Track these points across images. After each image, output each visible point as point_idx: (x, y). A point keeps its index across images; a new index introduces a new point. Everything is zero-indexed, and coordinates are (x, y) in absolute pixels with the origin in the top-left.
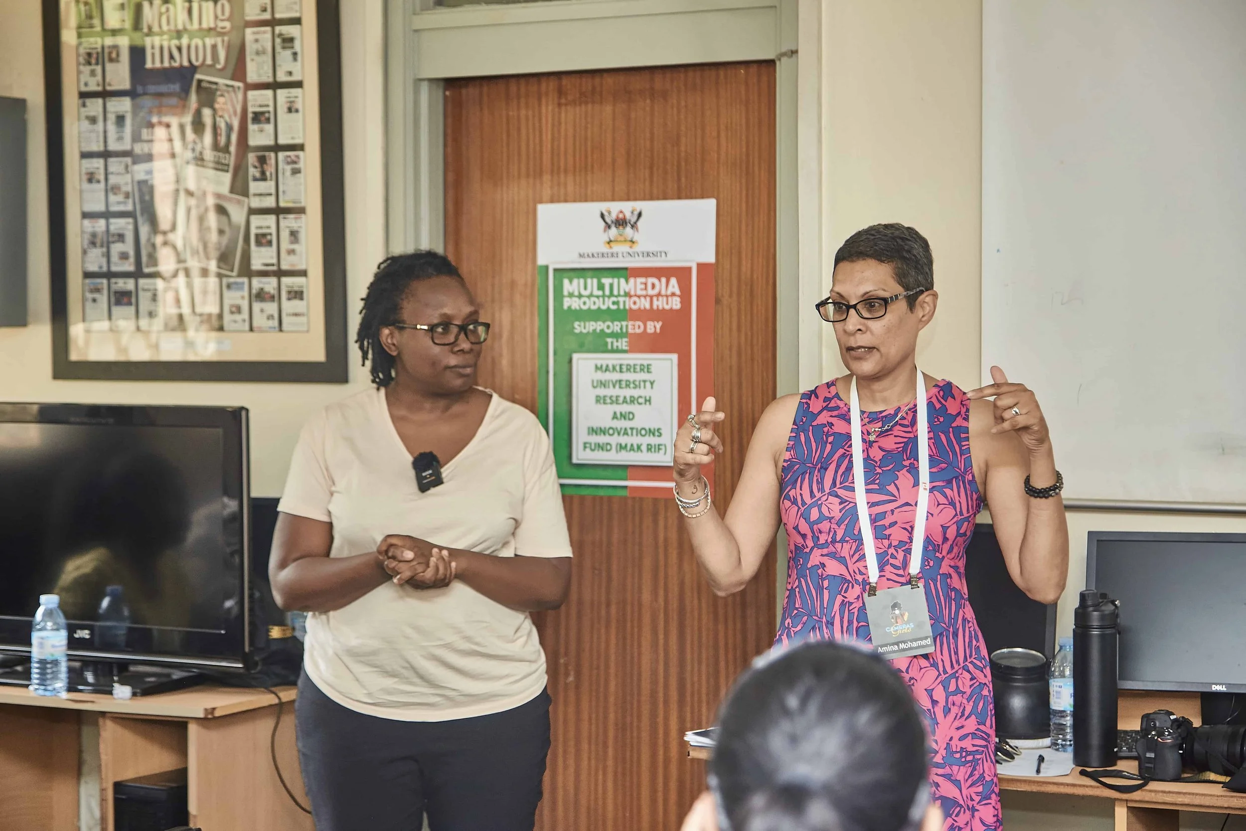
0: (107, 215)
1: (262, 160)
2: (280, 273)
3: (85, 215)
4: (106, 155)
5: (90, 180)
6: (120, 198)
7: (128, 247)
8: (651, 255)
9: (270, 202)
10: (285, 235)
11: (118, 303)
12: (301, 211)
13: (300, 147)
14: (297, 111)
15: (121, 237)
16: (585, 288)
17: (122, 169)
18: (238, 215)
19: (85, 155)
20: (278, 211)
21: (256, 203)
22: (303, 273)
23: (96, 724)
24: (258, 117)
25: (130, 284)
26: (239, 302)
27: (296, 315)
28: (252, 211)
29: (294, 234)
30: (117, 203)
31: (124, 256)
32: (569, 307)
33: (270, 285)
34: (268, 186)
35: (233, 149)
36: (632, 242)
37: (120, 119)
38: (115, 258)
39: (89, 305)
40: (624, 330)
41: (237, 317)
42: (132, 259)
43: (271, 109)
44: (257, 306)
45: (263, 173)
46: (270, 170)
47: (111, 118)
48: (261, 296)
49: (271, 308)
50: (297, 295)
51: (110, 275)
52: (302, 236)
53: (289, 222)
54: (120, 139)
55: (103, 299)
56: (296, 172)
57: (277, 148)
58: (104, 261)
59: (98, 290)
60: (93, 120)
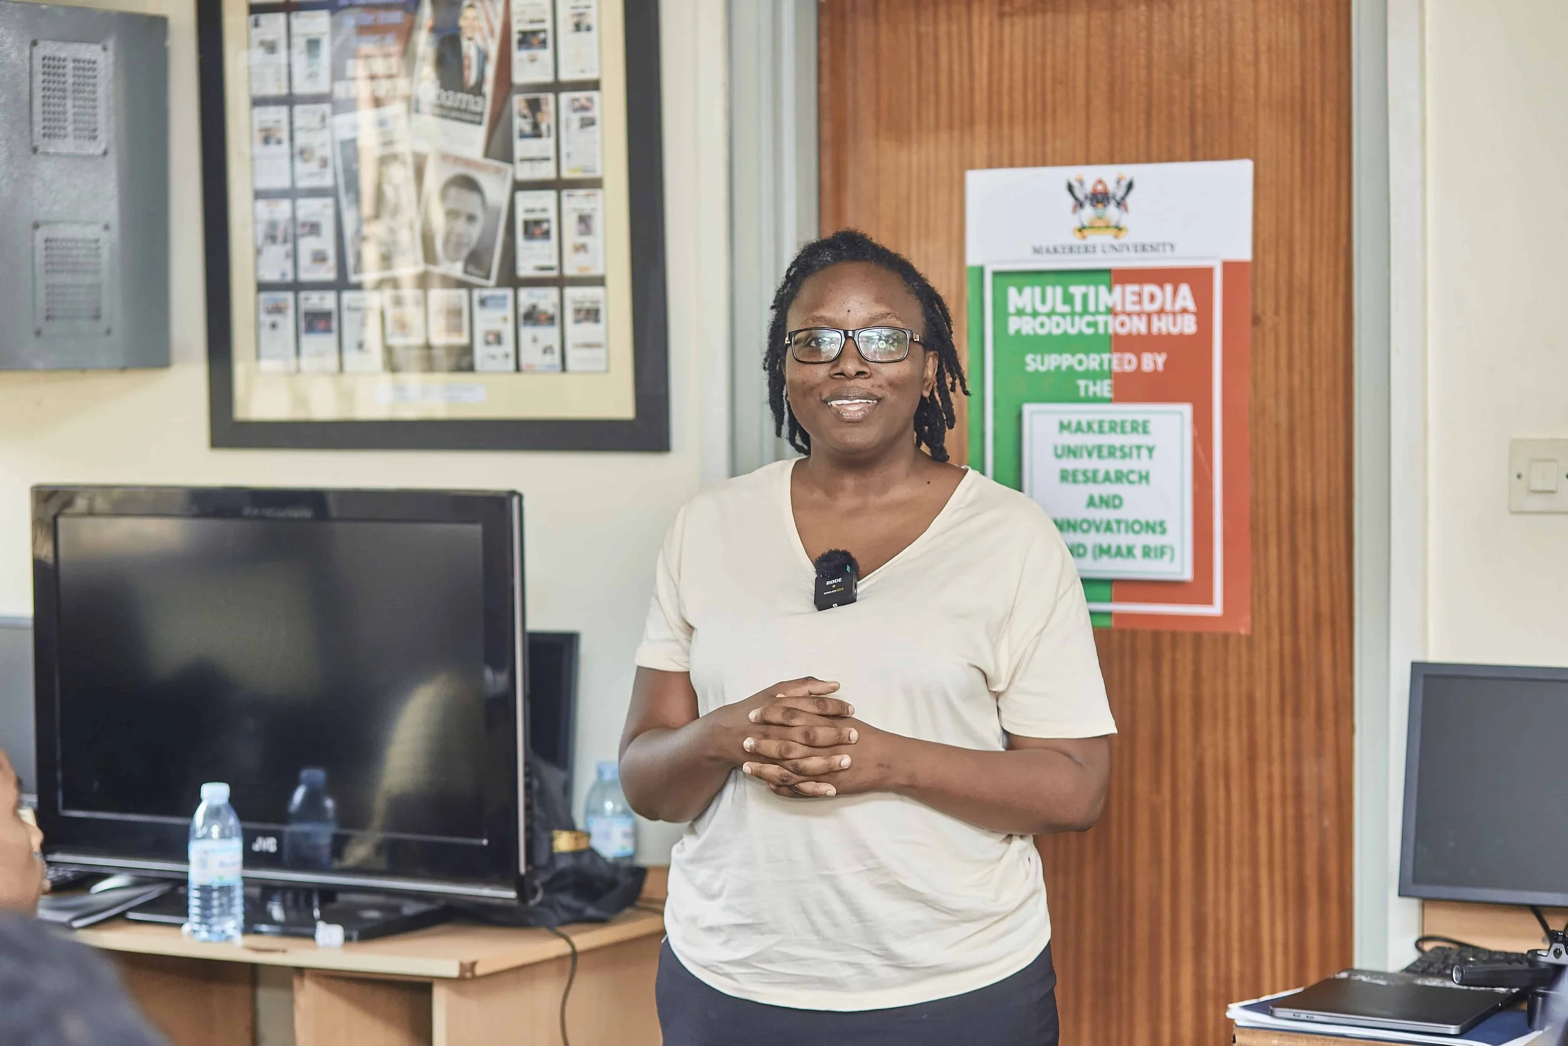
0: (292, 193)
1: (534, 106)
2: (561, 282)
3: (259, 195)
4: (289, 100)
5: (266, 140)
6: (313, 166)
7: (326, 242)
8: (1149, 249)
9: (546, 171)
10: (570, 222)
11: (310, 329)
12: (595, 184)
13: (595, 85)
14: (589, 29)
15: (314, 229)
16: (1043, 301)
17: (315, 122)
18: (496, 191)
19: (259, 102)
20: (558, 185)
21: (525, 172)
22: (599, 281)
23: (288, 986)
24: (528, 39)
25: (326, 301)
26: (498, 326)
27: (589, 346)
28: (519, 186)
29: (584, 221)
30: (308, 175)
31: (319, 258)
32: (1018, 332)
33: (545, 299)
34: (544, 146)
35: (488, 88)
36: (1119, 228)
37: (313, 45)
38: (305, 259)
39: (265, 332)
40: (1106, 367)
41: (495, 350)
42: (332, 261)
43: (548, 26)
44: (527, 332)
45: (536, 126)
46: (547, 121)
47: (299, 43)
48: (532, 317)
49: (549, 335)
50: (591, 314)
51: (296, 287)
52: (597, 223)
53: (575, 202)
54: (312, 76)
55: (287, 322)
56: (588, 123)
57: (557, 87)
58: (288, 266)
59: (278, 310)
60: (271, 47)
